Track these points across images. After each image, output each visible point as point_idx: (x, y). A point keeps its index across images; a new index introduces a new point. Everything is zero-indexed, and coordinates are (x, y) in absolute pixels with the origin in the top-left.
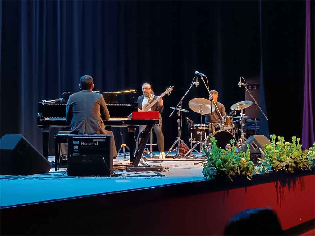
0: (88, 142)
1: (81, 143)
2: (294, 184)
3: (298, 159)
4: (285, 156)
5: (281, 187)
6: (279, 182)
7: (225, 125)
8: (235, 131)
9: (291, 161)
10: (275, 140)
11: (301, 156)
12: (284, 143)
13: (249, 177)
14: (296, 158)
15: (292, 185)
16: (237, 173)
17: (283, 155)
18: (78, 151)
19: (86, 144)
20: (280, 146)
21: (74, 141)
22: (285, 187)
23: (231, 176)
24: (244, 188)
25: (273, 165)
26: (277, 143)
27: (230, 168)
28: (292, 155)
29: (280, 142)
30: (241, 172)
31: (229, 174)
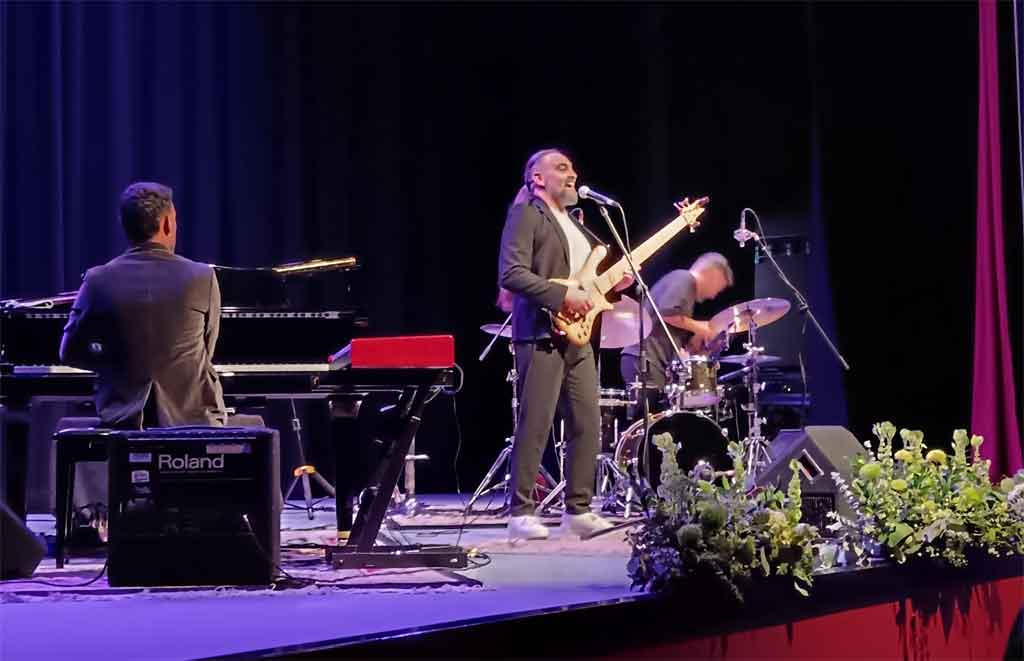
0: (186, 456)
1: (161, 461)
2: (965, 608)
3: (981, 513)
4: (930, 504)
5: (918, 622)
6: (908, 602)
7: (688, 388)
8: (724, 412)
9: (952, 521)
10: (890, 442)
11: (991, 503)
12: (924, 452)
13: (803, 584)
14: (969, 510)
15: (957, 612)
16: (760, 570)
17: (922, 502)
18: (146, 490)
19: (178, 463)
20: (909, 464)
21: (133, 452)
22: (932, 623)
23: (738, 579)
24: (783, 628)
25: (888, 540)
26: (898, 455)
27: (732, 552)
28: (956, 500)
29: (908, 450)
30: (774, 564)
31: (727, 572)
